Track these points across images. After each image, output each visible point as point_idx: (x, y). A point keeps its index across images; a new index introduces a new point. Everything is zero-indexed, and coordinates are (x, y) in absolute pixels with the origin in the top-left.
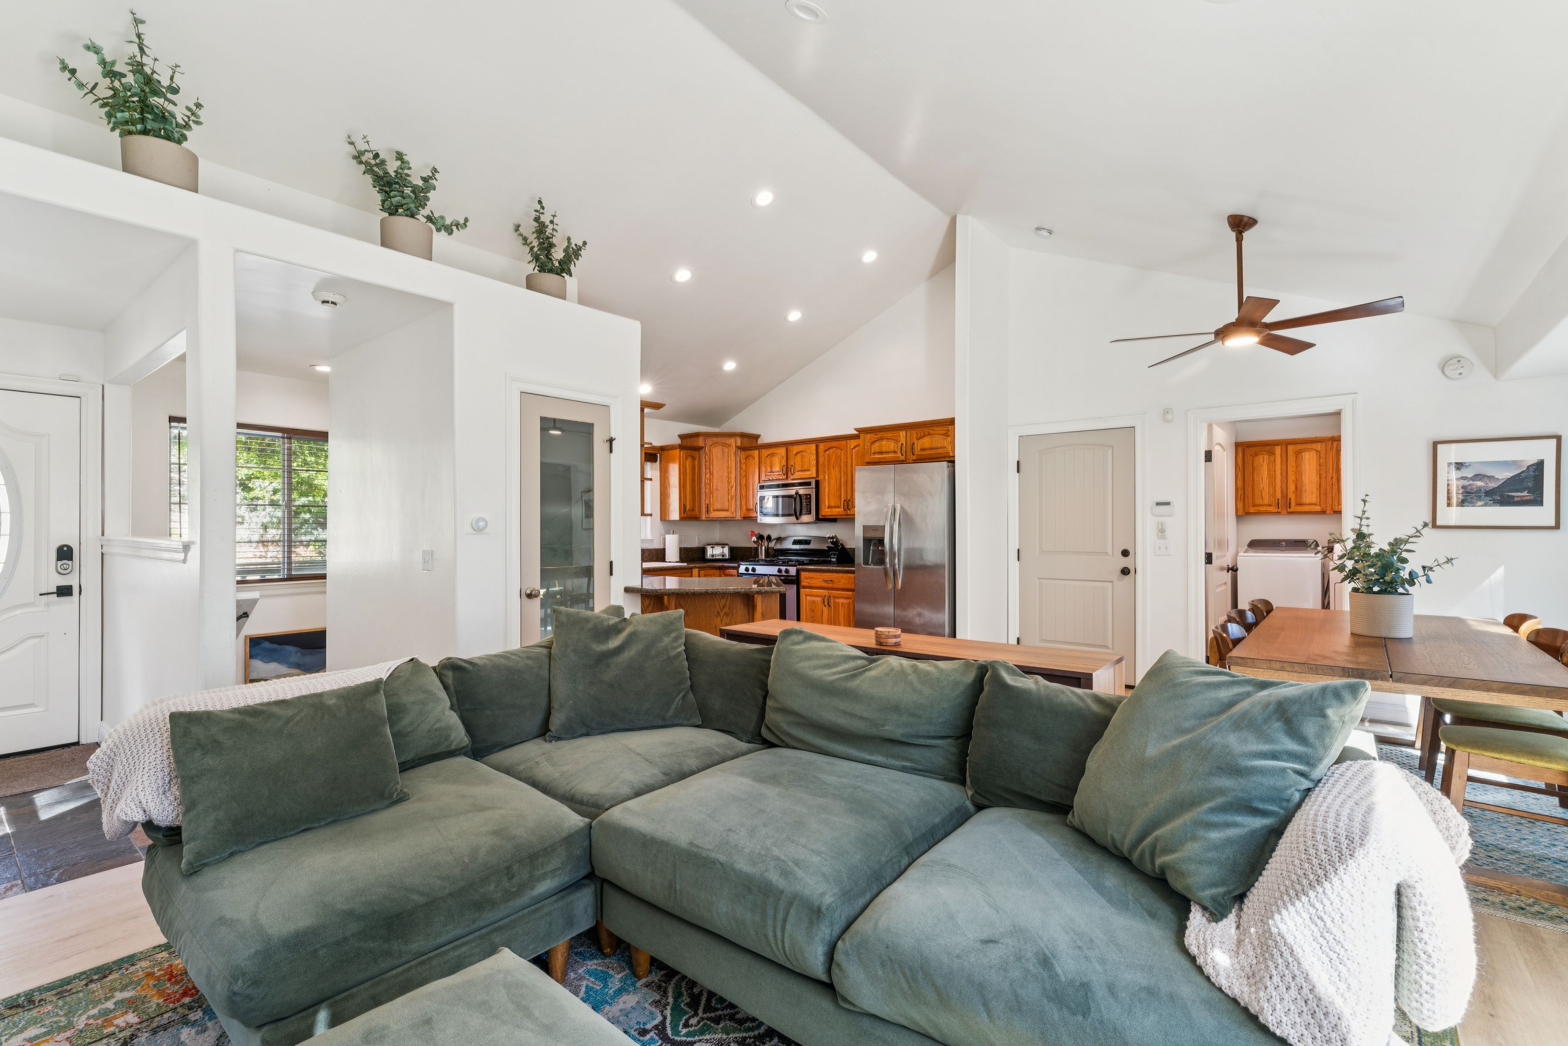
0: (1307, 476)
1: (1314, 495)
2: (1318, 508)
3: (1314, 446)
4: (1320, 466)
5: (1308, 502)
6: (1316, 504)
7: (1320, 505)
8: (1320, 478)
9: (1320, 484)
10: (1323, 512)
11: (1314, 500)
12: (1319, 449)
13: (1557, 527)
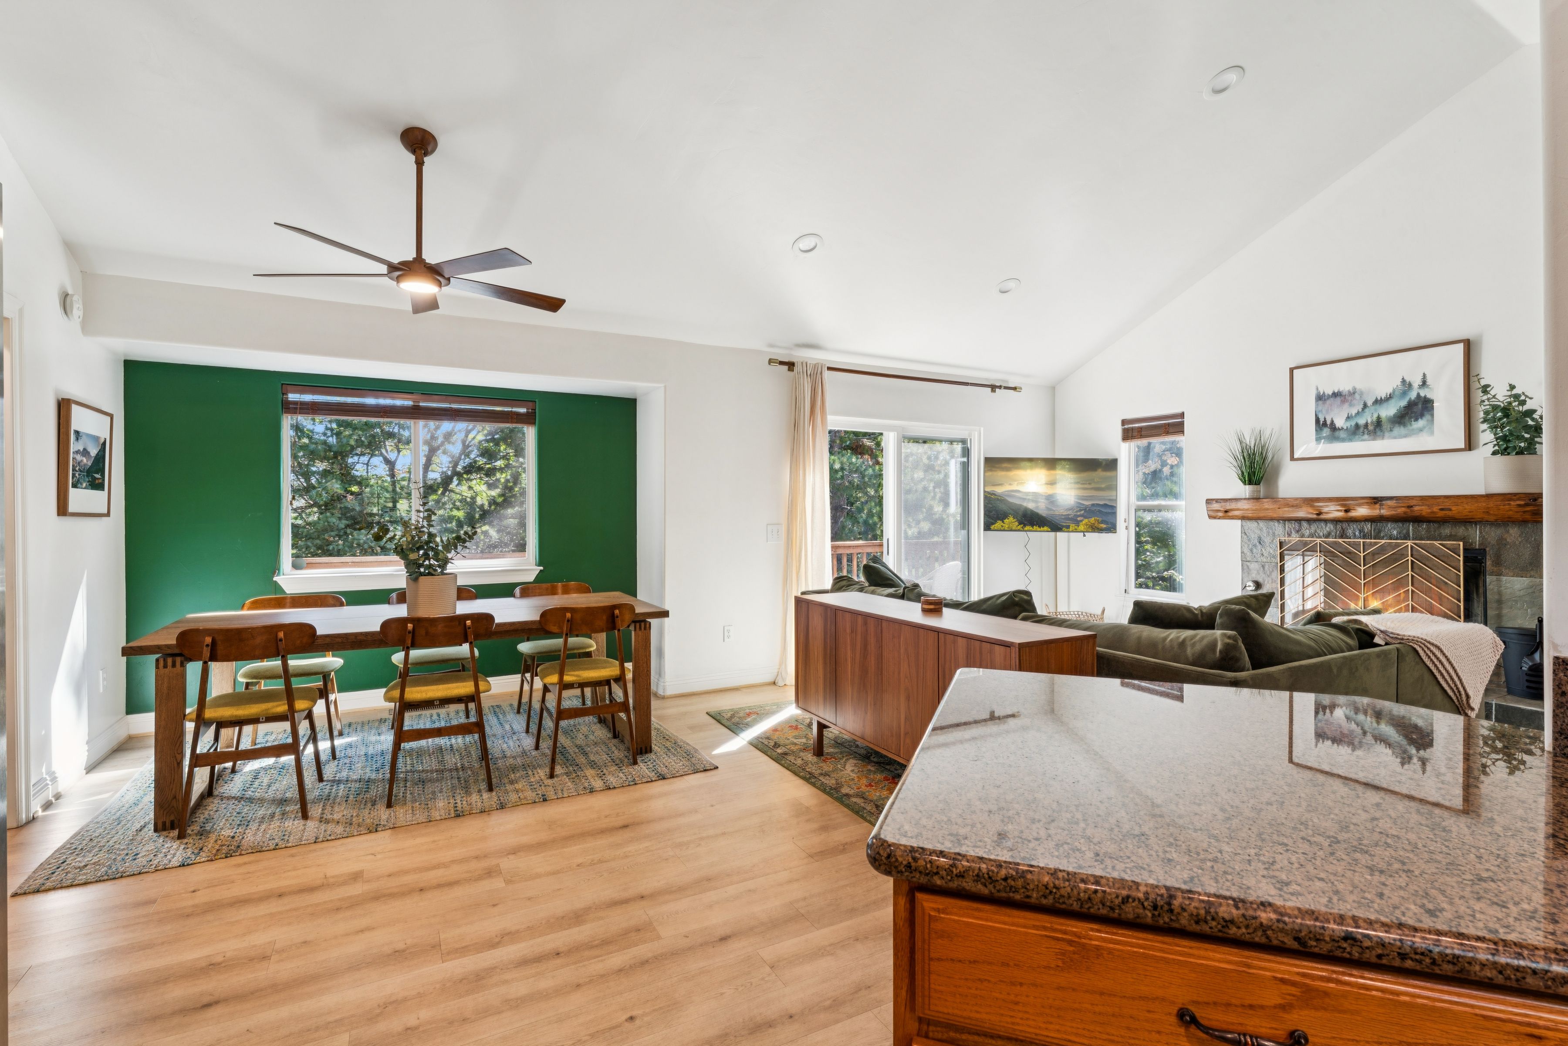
13: (108, 514)
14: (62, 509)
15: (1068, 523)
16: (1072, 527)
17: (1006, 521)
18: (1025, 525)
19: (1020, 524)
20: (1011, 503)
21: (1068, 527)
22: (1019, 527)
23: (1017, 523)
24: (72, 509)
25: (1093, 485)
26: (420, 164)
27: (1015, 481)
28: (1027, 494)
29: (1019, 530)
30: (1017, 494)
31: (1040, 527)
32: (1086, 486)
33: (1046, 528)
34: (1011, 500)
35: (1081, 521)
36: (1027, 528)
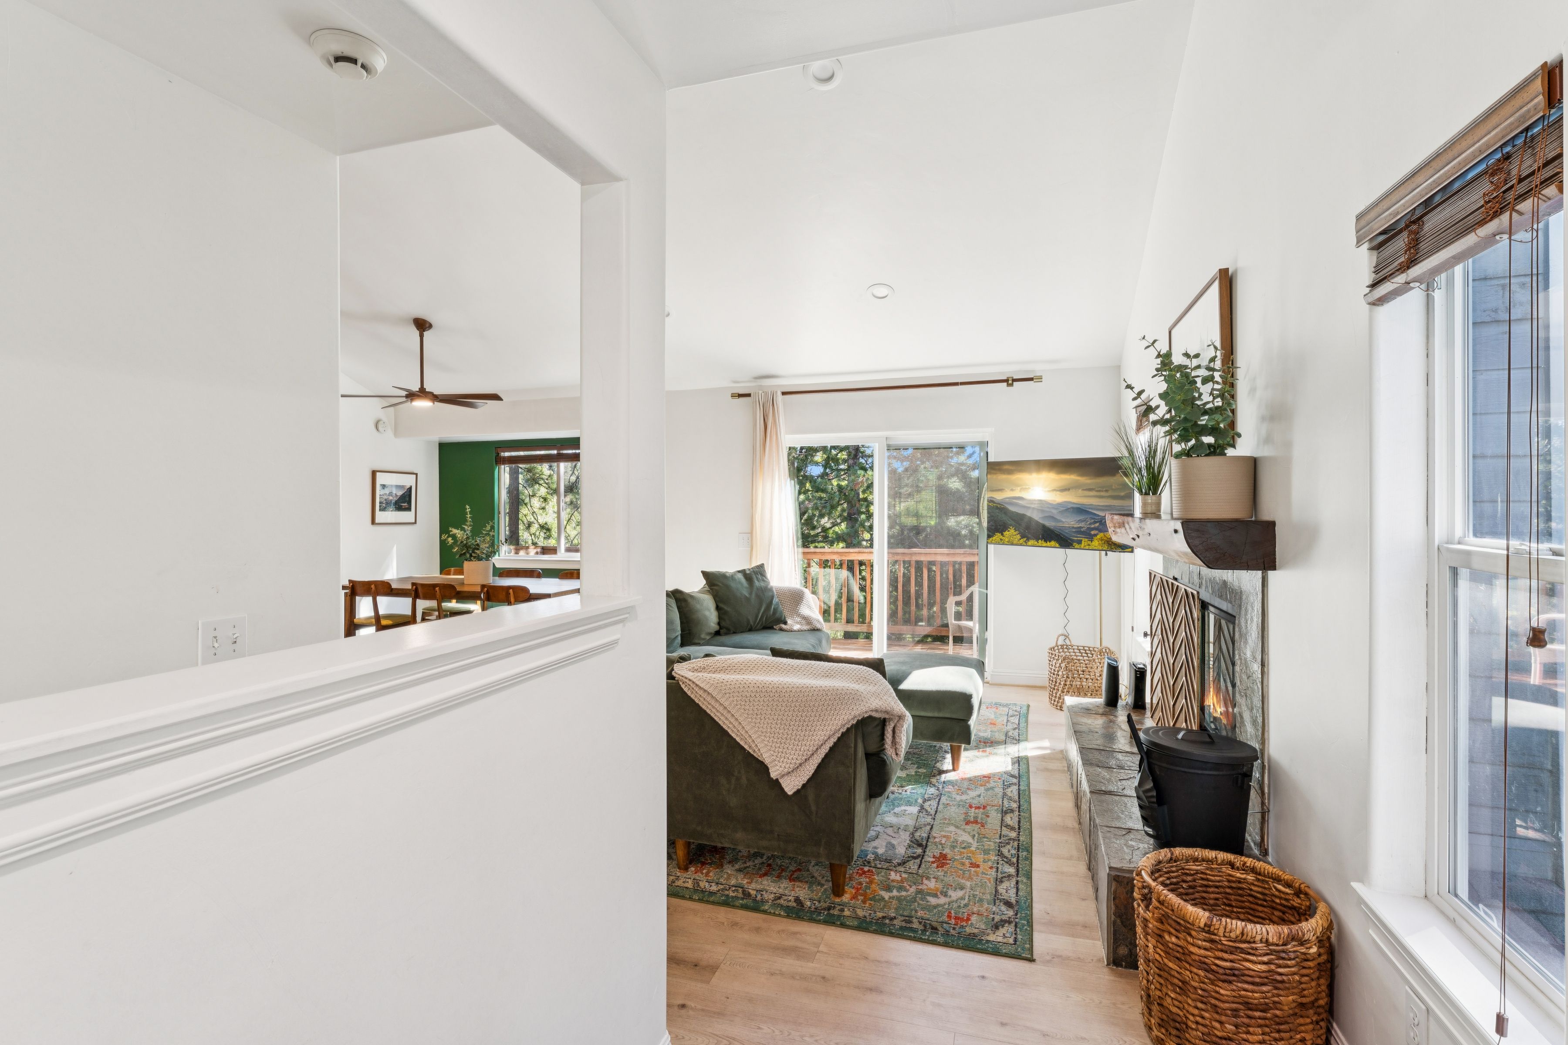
13: (415, 523)
14: (373, 522)
15: (1080, 537)
16: (1085, 542)
17: (1006, 533)
18: (1028, 539)
19: (1022, 537)
20: (1013, 512)
21: (1080, 542)
22: (1022, 541)
23: (1019, 537)
24: (377, 521)
25: (1110, 493)
26: (422, 336)
27: (1018, 486)
28: (1032, 502)
29: (1021, 545)
30: (1020, 502)
31: (1046, 541)
32: (1102, 494)
33: (1053, 543)
34: (1012, 509)
35: (1095, 535)
36: (1031, 542)
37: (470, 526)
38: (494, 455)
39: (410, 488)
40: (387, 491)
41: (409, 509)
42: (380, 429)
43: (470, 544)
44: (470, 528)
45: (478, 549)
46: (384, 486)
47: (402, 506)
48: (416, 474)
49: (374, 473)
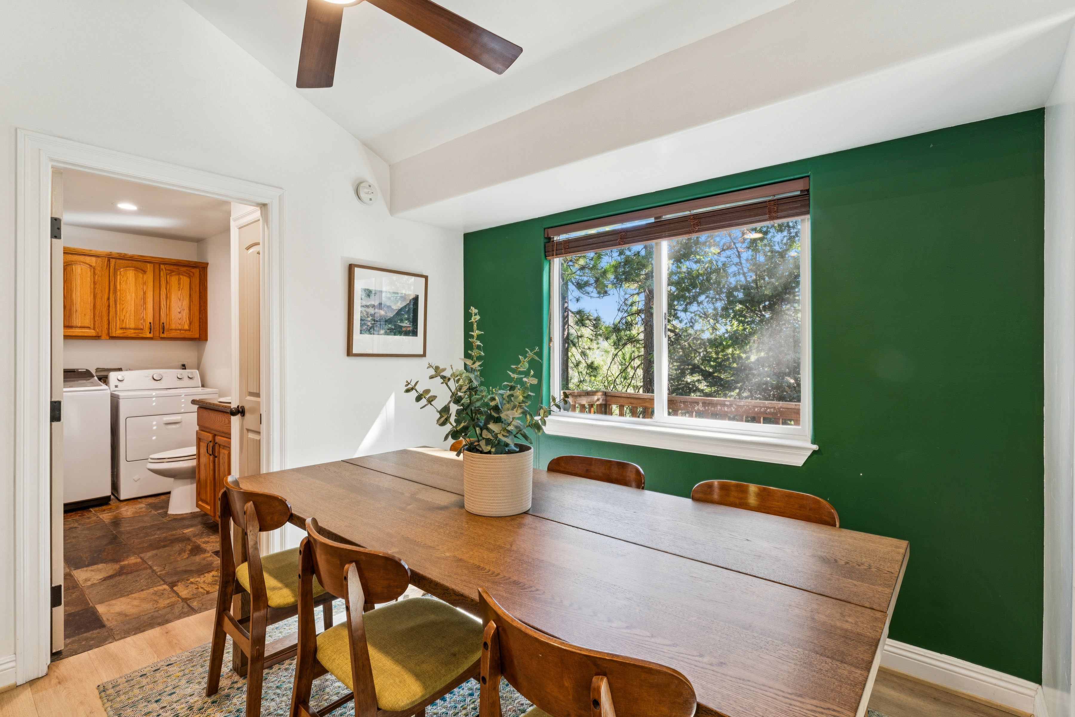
0: (78, 294)
1: (88, 317)
2: (92, 332)
3: (88, 259)
4: (95, 283)
5: (79, 325)
6: (89, 328)
7: (94, 329)
8: (95, 297)
9: (94, 305)
10: (97, 337)
11: (87, 322)
12: (94, 264)
13: (424, 355)
14: (349, 352)
24: (355, 351)
37: (479, 358)
38: (542, 241)
39: (416, 299)
40: (374, 301)
41: (414, 333)
42: (362, 195)
43: (478, 404)
44: (478, 364)
45: (498, 420)
46: (369, 293)
47: (401, 327)
48: (426, 278)
49: (351, 268)
